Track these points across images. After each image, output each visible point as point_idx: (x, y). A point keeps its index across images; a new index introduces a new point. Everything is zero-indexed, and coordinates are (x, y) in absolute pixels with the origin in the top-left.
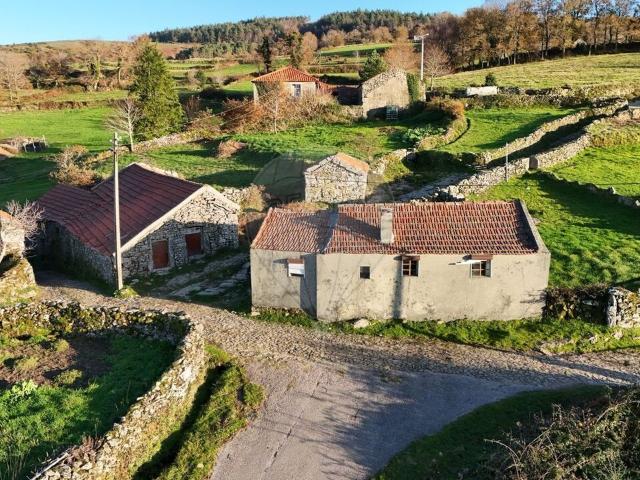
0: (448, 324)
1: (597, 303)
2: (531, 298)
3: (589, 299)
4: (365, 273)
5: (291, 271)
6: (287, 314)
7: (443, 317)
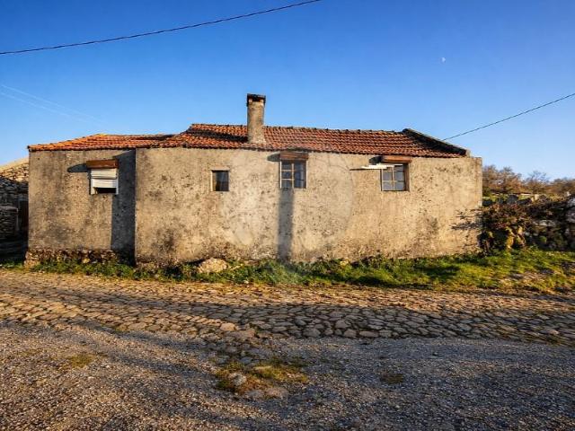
0: (355, 265)
1: (552, 223)
2: (463, 221)
3: (540, 216)
4: (222, 182)
5: (95, 183)
6: (85, 261)
7: (345, 256)
